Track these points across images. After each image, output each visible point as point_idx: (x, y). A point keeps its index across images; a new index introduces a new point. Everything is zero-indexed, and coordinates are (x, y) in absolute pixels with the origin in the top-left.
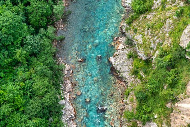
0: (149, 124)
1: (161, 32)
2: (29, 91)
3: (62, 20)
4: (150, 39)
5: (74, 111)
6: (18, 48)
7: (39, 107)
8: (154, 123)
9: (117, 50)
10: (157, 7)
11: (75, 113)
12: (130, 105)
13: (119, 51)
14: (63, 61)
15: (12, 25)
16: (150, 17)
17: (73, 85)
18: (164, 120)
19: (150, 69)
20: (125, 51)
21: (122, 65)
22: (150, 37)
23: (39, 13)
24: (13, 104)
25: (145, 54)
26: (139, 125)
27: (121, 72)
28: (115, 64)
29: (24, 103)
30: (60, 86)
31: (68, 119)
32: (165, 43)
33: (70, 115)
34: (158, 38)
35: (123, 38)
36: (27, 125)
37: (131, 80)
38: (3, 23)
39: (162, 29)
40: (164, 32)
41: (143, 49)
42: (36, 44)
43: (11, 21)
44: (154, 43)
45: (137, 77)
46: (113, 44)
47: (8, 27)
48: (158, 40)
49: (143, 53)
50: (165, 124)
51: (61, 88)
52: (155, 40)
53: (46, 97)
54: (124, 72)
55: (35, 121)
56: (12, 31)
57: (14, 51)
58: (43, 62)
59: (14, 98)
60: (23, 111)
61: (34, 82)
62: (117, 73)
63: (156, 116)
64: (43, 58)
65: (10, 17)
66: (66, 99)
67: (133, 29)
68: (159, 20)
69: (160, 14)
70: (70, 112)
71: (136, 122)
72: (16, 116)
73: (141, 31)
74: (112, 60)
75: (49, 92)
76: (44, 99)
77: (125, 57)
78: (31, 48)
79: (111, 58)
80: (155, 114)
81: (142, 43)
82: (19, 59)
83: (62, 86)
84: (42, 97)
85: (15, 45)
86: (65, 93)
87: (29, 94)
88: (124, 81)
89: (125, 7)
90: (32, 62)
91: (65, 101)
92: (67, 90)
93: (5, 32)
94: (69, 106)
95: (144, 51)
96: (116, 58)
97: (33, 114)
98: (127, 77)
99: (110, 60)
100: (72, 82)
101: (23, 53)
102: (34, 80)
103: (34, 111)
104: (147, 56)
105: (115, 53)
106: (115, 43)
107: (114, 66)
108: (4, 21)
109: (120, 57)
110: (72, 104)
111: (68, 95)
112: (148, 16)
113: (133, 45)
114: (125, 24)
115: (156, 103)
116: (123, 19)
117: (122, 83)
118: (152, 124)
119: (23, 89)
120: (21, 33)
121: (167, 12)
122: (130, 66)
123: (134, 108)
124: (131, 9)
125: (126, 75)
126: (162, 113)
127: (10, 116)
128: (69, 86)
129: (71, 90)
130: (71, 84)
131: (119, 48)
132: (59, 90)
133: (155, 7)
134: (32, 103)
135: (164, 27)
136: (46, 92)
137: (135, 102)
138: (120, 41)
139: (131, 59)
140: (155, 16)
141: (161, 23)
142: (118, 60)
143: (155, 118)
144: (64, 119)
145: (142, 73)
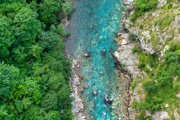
0: (159, 113)
1: (170, 28)
2: (45, 85)
3: (67, 17)
4: (158, 35)
5: (83, 103)
6: (33, 44)
7: (55, 100)
8: (165, 112)
9: (121, 45)
10: (162, 5)
11: (83, 105)
12: (138, 96)
13: (122, 46)
14: (70, 56)
15: (31, 21)
16: (156, 15)
17: (81, 78)
18: (175, 108)
19: (157, 62)
20: (129, 46)
21: (127, 59)
22: (158, 33)
23: (52, 11)
24: (31, 98)
25: (153, 49)
26: (147, 114)
27: (126, 66)
28: (120, 59)
29: (41, 96)
30: (69, 80)
31: (78, 111)
32: (175, 38)
33: (79, 108)
34: (167, 34)
35: (125, 34)
36: (45, 118)
37: (136, 73)
38: (23, 20)
39: (170, 25)
40: (172, 28)
41: (151, 44)
42: (51, 40)
43: (30, 18)
44: (163, 38)
45: (142, 70)
46: (116, 39)
47: (27, 23)
48: (167, 36)
49: (152, 48)
50: (176, 113)
51: (70, 82)
52: (164, 36)
53: (62, 90)
54: (129, 66)
55: (53, 114)
56: (30, 28)
57: (30, 47)
58: (56, 57)
59: (33, 92)
60: (40, 104)
61: (49, 77)
62: (122, 67)
63: (167, 106)
64: (56, 53)
65: (29, 14)
66: (75, 92)
67: (138, 26)
68: (167, 18)
69: (167, 12)
70: (79, 104)
71: (145, 112)
72: (35, 109)
73: (147, 28)
74: (117, 54)
75: (63, 86)
76: (59, 92)
77: (130, 52)
78: (47, 44)
79: (115, 53)
80: (166, 104)
81: (150, 39)
82: (34, 55)
83: (71, 80)
84: (57, 91)
85: (31, 41)
86: (74, 86)
87: (45, 88)
88: (128, 74)
89: (126, 5)
90: (45, 57)
91: (74, 94)
92: (75, 84)
93: (24, 28)
94: (78, 99)
95: (153, 46)
96: (121, 53)
97: (50, 107)
98: (132, 70)
99: (115, 55)
100: (79, 76)
101: (39, 49)
102: (49, 75)
103: (52, 104)
104: (156, 50)
105: (119, 48)
106: (119, 39)
107: (119, 60)
108: (24, 17)
109: (124, 52)
110: (80, 97)
111: (77, 88)
112: (154, 14)
113: (135, 40)
114: (128, 21)
115: (165, 94)
116: (124, 17)
117: (127, 76)
118: (162, 113)
119: (40, 83)
120: (36, 29)
121: (174, 10)
122: (135, 60)
123: (142, 99)
124: (133, 7)
125: (130, 69)
126: (173, 102)
127: (28, 110)
128: (77, 79)
129: (79, 83)
130: (79, 78)
131: (122, 44)
132: (68, 84)
133: (160, 5)
134: (48, 97)
135: (173, 24)
136: (61, 86)
137: (143, 93)
138: (123, 37)
139: (136, 54)
140: (161, 14)
141: (169, 20)
142: (123, 54)
143: (166, 108)
144: (74, 111)
145: (148, 67)
